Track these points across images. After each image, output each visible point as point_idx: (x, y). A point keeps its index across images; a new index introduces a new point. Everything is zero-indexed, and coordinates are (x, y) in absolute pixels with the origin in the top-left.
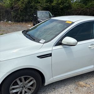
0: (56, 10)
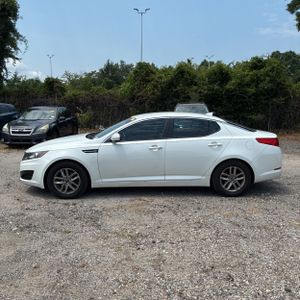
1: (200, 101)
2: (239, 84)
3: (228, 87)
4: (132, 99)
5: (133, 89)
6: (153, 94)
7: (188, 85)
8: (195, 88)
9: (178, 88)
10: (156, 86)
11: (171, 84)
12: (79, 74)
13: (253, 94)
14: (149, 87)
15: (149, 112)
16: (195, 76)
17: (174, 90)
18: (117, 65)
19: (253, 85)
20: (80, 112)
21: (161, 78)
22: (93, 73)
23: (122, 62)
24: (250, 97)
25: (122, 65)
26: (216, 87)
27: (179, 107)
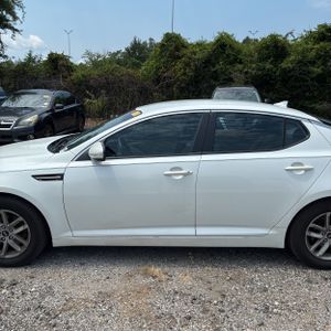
0: (298, 84)
1: (246, 84)
2: (300, 62)
3: (284, 65)
4: (157, 81)
5: (158, 68)
6: (185, 74)
7: (231, 63)
8: (240, 66)
9: (217, 67)
10: (188, 65)
11: (208, 62)
12: (101, 53)
13: (319, 75)
14: (179, 65)
15: (178, 98)
16: (239, 52)
17: (213, 70)
18: (145, 43)
19: (319, 62)
20: (90, 98)
21: (195, 53)
22: (118, 52)
23: (151, 39)
24: (312, 79)
25: (151, 43)
26: (268, 66)
27: (218, 92)
